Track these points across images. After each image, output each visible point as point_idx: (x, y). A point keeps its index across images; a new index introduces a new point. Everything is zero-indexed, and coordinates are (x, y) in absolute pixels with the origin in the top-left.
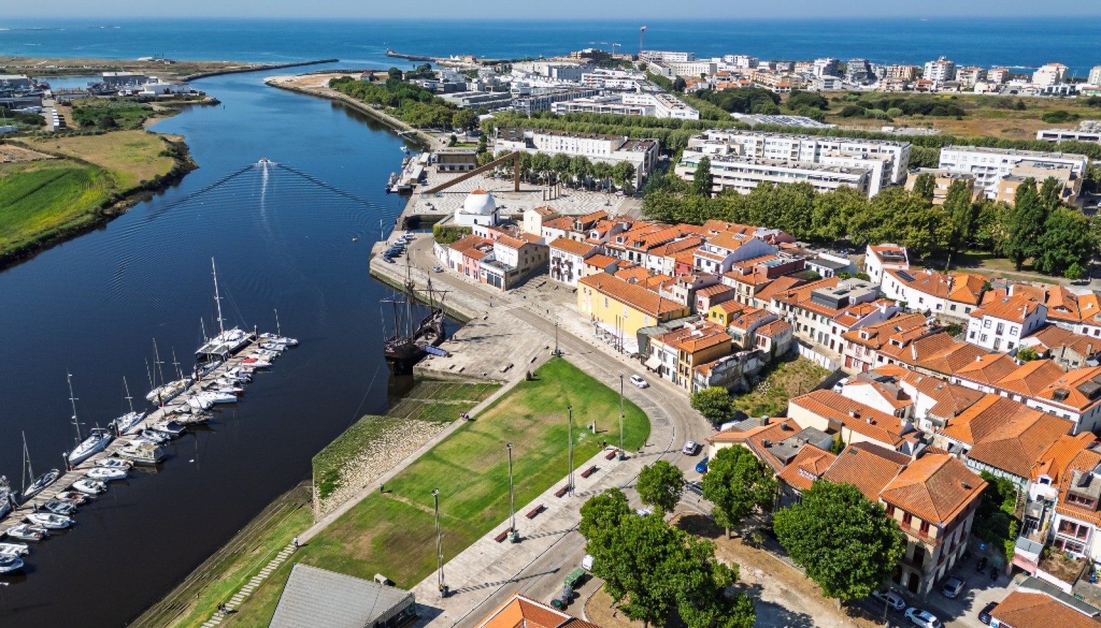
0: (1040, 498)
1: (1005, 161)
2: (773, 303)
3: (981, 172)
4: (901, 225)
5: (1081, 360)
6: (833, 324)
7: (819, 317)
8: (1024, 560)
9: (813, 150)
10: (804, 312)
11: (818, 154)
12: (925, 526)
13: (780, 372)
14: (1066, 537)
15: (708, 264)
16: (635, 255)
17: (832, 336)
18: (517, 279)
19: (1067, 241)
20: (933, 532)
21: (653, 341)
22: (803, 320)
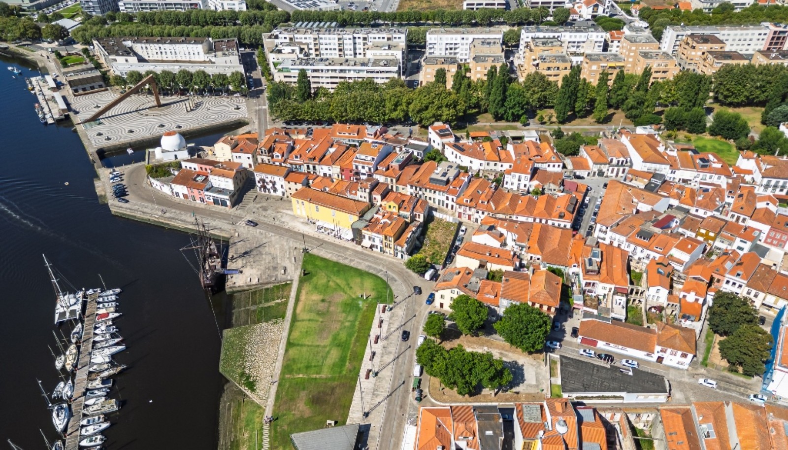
0: (573, 273)
1: (463, 39)
2: (409, 187)
3: (451, 46)
4: (439, 108)
5: (557, 188)
6: (446, 195)
7: (437, 192)
8: (578, 305)
9: (351, 41)
10: (428, 190)
11: (355, 44)
12: (549, 309)
13: (430, 230)
14: (588, 288)
15: (363, 167)
16: (311, 166)
17: (446, 202)
18: (237, 198)
19: (519, 104)
20: (553, 310)
21: (364, 232)
22: (428, 194)
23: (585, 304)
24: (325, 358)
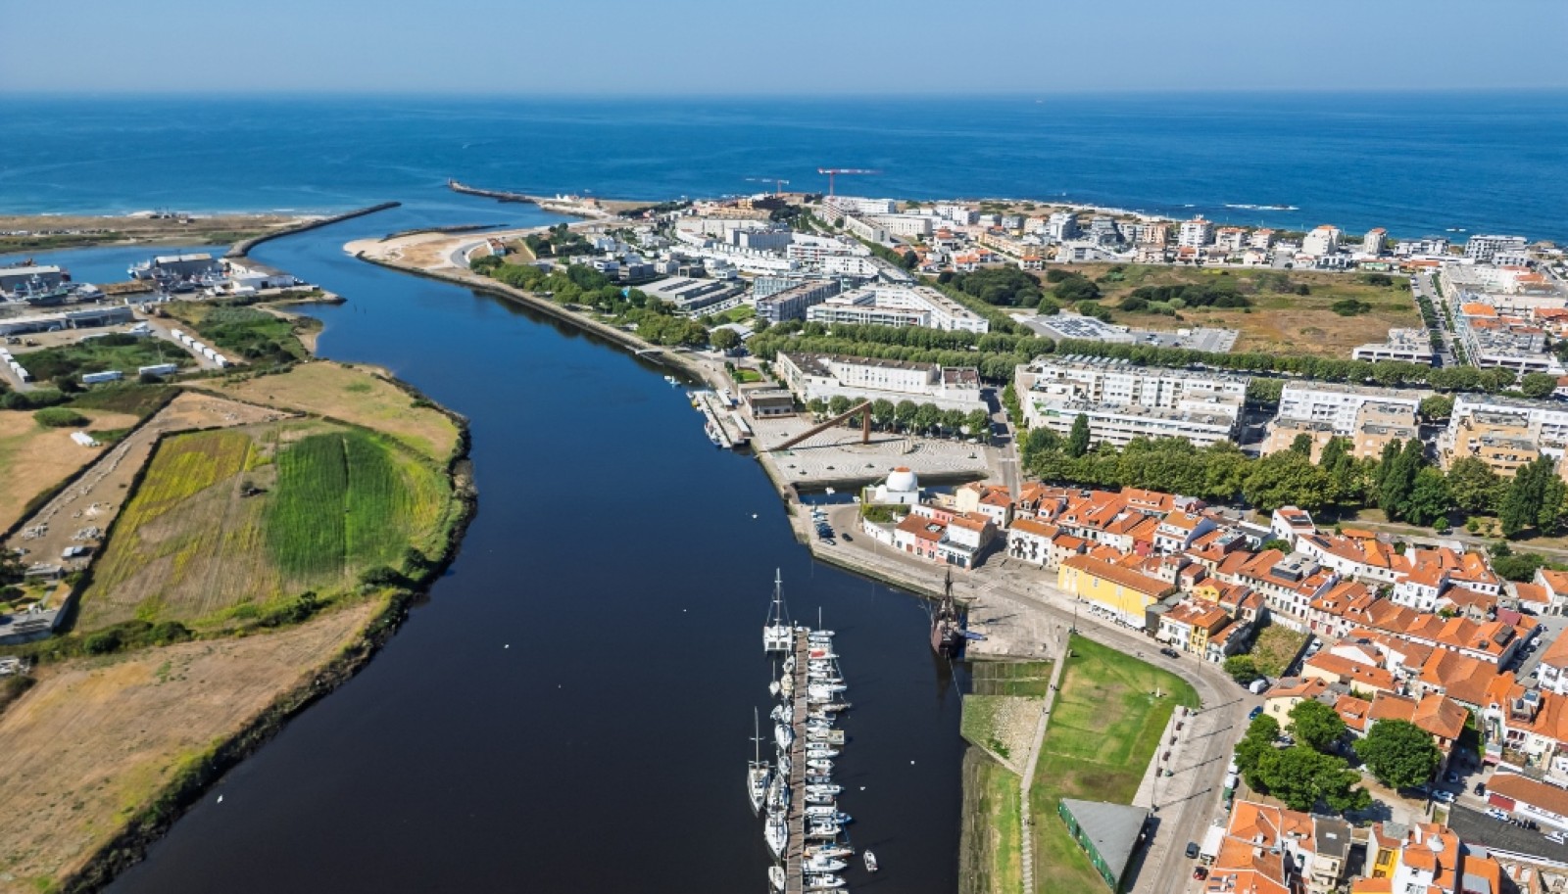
0: (1490, 718)
1: (1346, 400)
2: (1236, 576)
3: (1323, 409)
4: (1294, 487)
5: (1482, 614)
6: (1295, 594)
7: (1281, 589)
8: (1493, 757)
9: (1156, 387)
10: (1266, 584)
11: (1160, 390)
12: (1442, 741)
13: (1263, 636)
14: (1512, 741)
15: (1169, 542)
16: (1090, 533)
17: (1293, 604)
18: (980, 558)
19: (1434, 498)
20: (1448, 743)
21: (1164, 618)
22: (1265, 590)
23: (1504, 756)
24: (1101, 744)
